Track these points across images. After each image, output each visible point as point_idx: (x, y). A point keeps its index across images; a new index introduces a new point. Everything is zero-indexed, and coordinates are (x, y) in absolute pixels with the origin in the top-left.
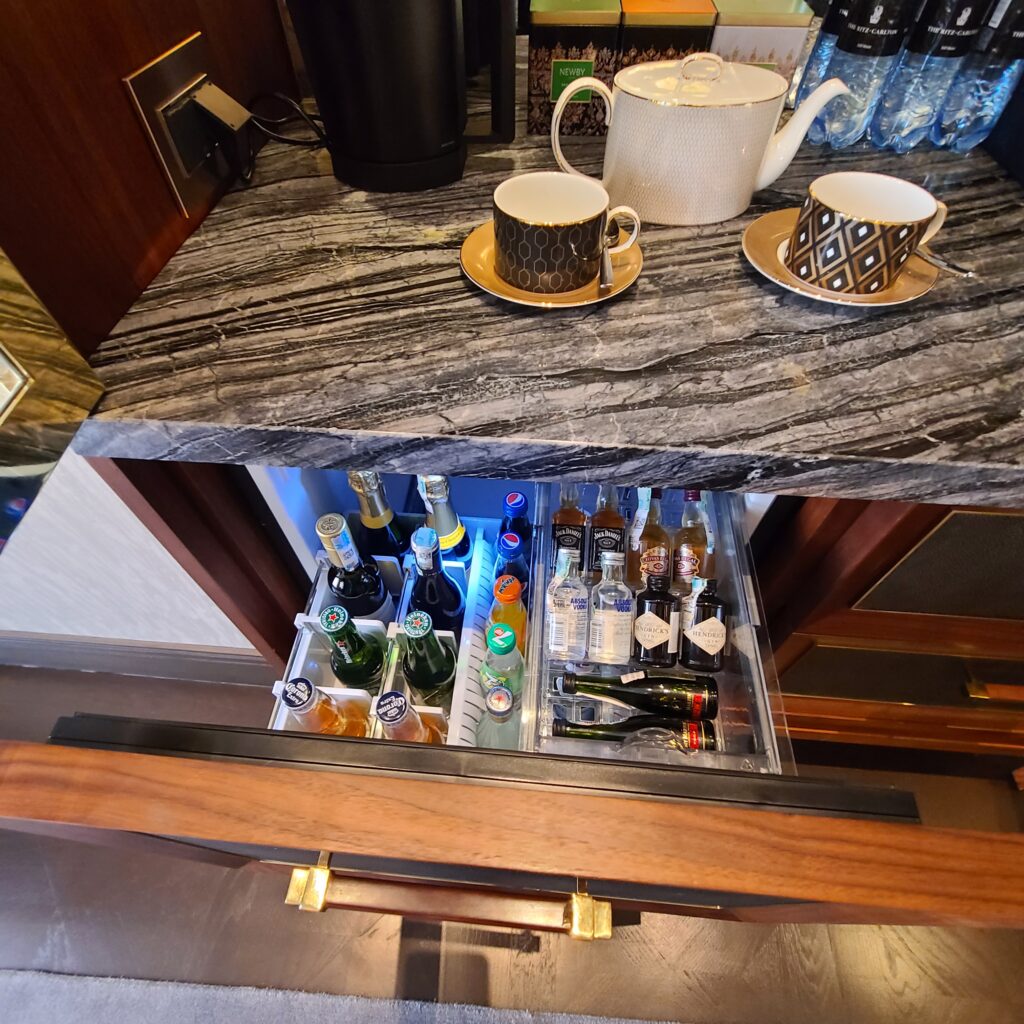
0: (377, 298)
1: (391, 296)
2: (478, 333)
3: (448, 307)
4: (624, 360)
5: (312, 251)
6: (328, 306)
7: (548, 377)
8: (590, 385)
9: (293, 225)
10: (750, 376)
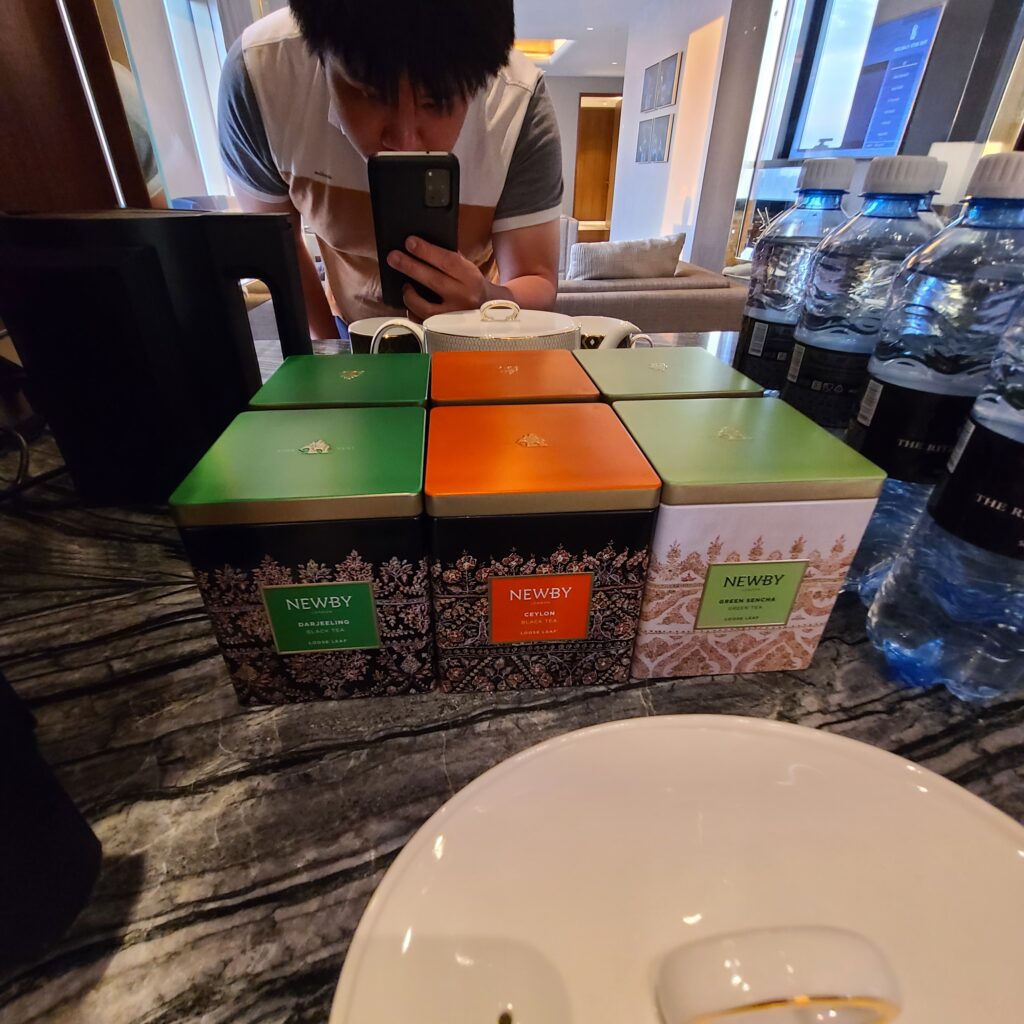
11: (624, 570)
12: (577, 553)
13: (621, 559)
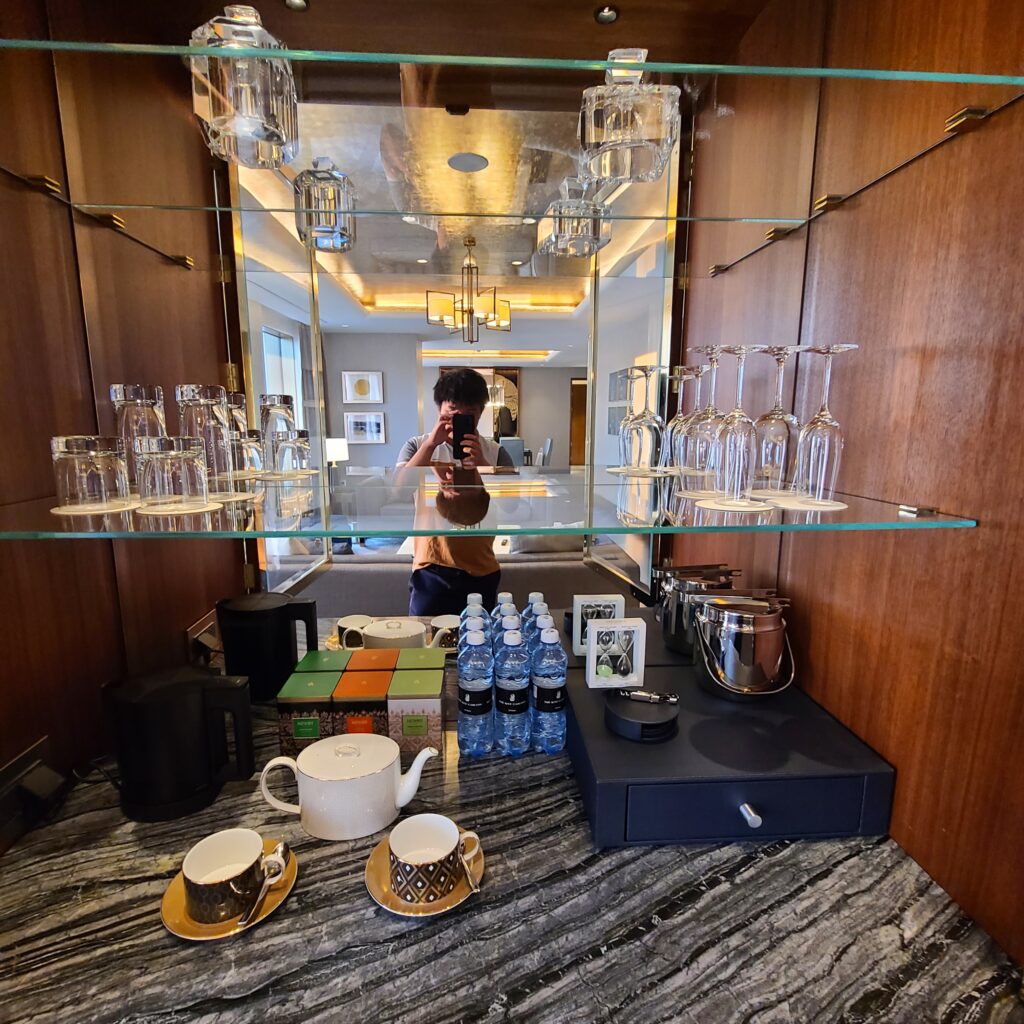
0: (88, 938)
1: (100, 934)
2: (147, 968)
3: (137, 942)
4: (242, 985)
5: (64, 889)
6: (45, 951)
7: (177, 1012)
8: (204, 1017)
9: (63, 863)
10: (323, 993)
11: (380, 717)
12: (368, 711)
13: (378, 714)
